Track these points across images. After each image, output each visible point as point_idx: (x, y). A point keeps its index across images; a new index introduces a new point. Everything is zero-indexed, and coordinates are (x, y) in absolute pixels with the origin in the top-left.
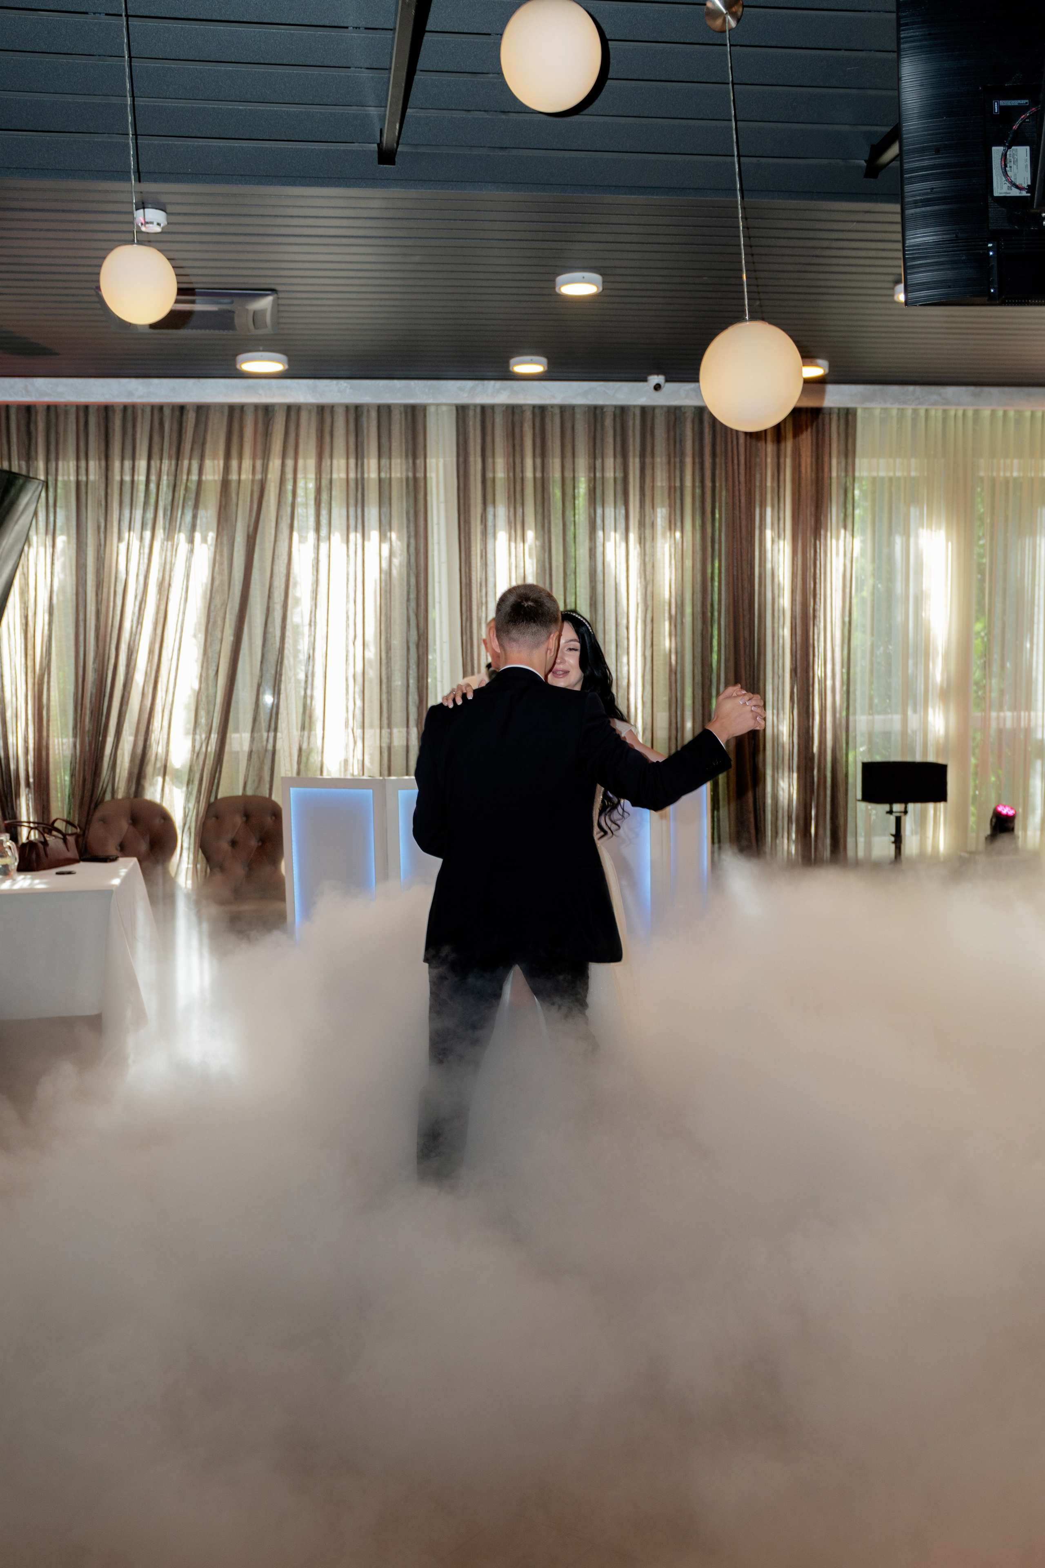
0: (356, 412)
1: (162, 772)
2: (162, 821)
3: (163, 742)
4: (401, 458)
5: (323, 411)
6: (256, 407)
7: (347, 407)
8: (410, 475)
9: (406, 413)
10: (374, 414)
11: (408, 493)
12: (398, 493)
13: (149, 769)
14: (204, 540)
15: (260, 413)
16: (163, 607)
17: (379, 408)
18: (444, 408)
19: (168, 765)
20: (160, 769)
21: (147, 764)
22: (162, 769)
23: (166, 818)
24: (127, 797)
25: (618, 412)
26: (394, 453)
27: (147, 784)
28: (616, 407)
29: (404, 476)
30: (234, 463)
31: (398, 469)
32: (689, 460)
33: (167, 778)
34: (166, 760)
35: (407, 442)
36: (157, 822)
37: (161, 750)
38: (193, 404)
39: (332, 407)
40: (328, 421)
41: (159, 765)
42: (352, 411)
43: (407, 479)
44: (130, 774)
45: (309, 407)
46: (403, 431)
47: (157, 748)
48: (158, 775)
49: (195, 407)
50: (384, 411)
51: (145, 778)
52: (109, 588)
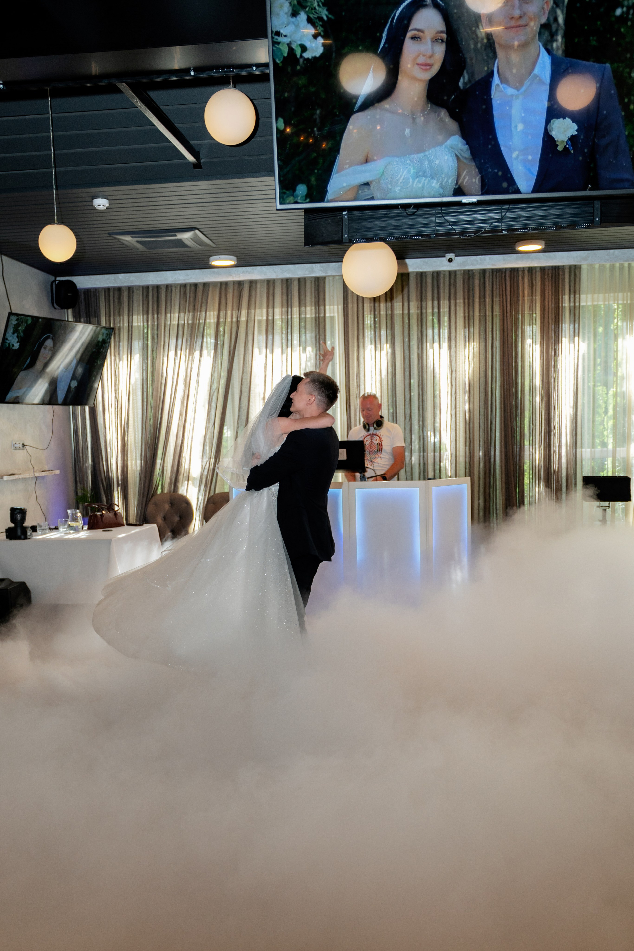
0: (287, 282)
1: (187, 479)
2: (186, 505)
3: (187, 462)
4: (311, 306)
5: (270, 283)
6: (234, 282)
7: (282, 280)
8: (317, 315)
9: (315, 281)
10: (296, 283)
11: (315, 326)
12: (310, 325)
13: (181, 478)
14: (209, 354)
15: (236, 286)
16: (187, 391)
17: (299, 280)
18: (337, 278)
19: (190, 475)
20: (186, 476)
21: (180, 474)
22: (187, 477)
23: (188, 504)
24: (169, 492)
25: (435, 274)
26: (308, 303)
27: (180, 486)
28: (433, 272)
29: (313, 316)
30: (222, 313)
31: (310, 312)
32: (477, 300)
33: (190, 482)
34: (189, 473)
35: (315, 298)
36: (184, 505)
37: (187, 466)
38: (200, 283)
39: (274, 281)
40: (271, 288)
41: (185, 475)
42: (284, 282)
43: (316, 317)
44: (171, 480)
45: (262, 281)
46: (313, 291)
47: (185, 466)
48: (186, 480)
49: (202, 284)
50: (301, 281)
51: (178, 482)
52: (158, 381)
